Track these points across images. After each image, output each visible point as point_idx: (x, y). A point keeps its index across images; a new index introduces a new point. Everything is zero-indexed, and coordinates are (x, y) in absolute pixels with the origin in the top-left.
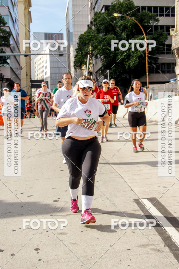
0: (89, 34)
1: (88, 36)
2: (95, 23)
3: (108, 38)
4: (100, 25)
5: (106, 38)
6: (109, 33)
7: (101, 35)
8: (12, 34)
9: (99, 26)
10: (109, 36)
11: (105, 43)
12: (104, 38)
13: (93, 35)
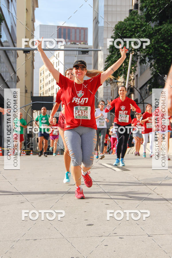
0: (132, 22)
1: (130, 25)
2: (144, 4)
3: (164, 30)
4: (151, 7)
5: (160, 29)
6: (166, 22)
7: (152, 25)
8: (4, 19)
9: (149, 9)
10: (166, 26)
11: (159, 37)
12: (157, 29)
13: (140, 23)
